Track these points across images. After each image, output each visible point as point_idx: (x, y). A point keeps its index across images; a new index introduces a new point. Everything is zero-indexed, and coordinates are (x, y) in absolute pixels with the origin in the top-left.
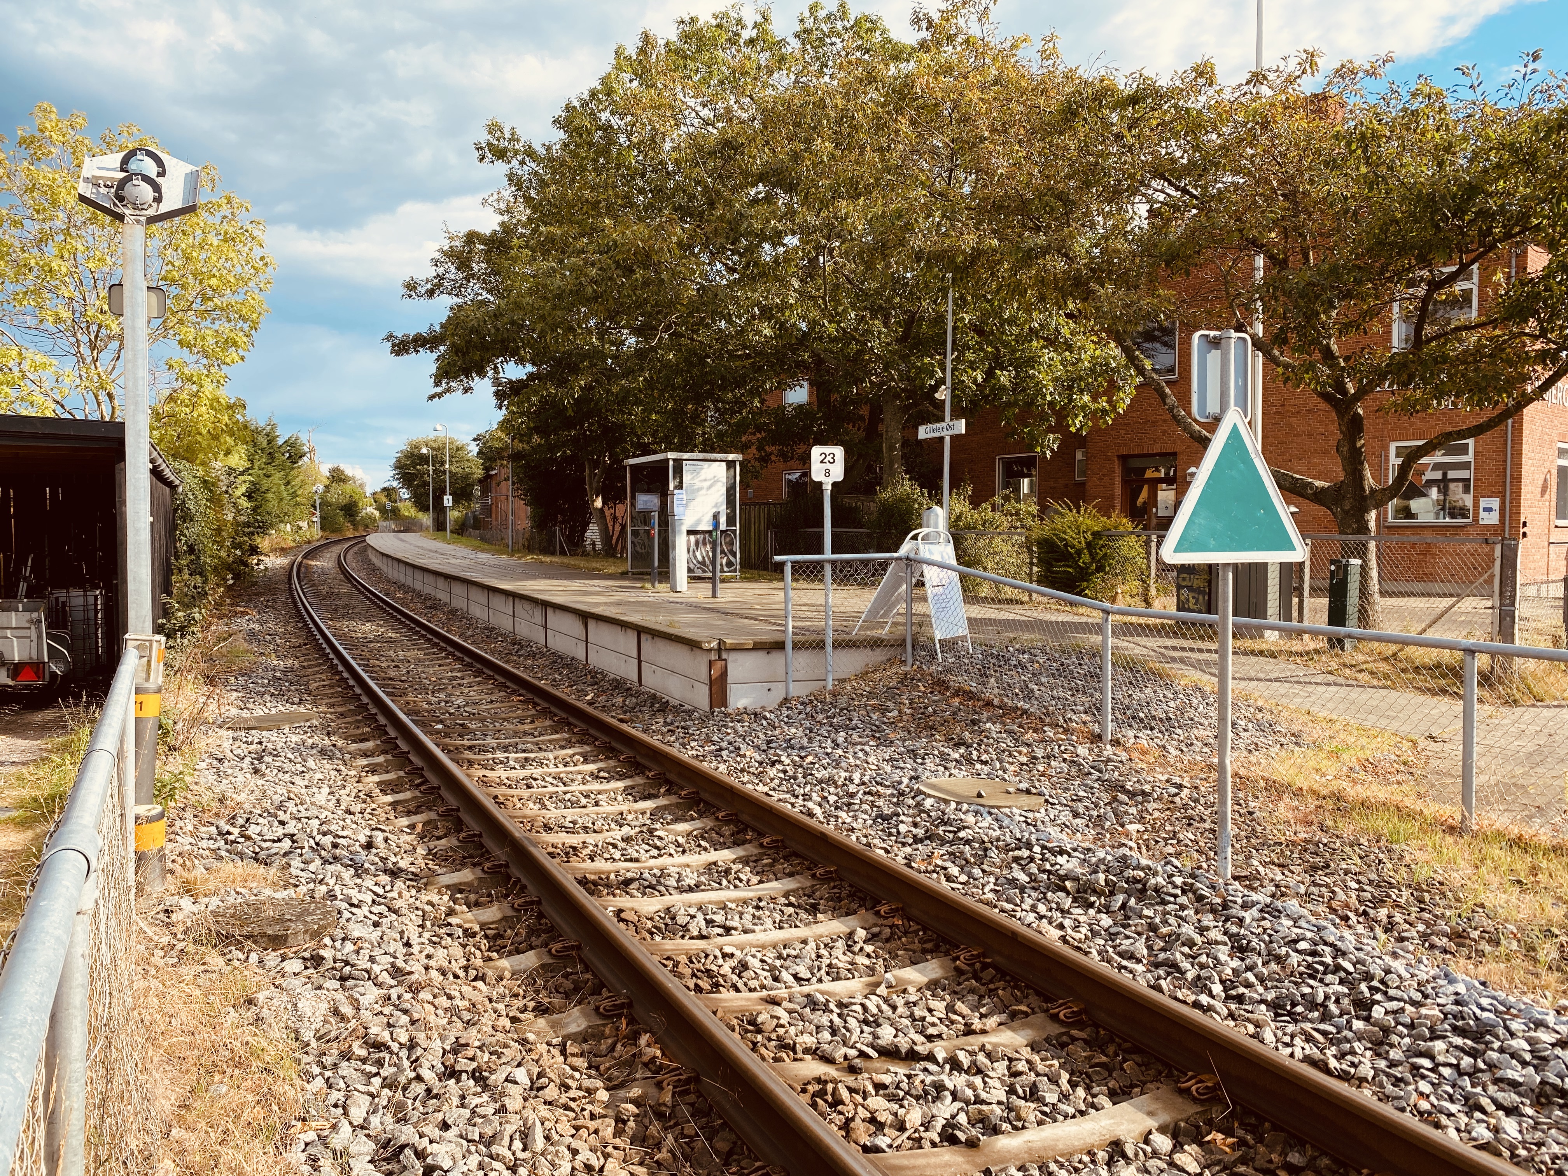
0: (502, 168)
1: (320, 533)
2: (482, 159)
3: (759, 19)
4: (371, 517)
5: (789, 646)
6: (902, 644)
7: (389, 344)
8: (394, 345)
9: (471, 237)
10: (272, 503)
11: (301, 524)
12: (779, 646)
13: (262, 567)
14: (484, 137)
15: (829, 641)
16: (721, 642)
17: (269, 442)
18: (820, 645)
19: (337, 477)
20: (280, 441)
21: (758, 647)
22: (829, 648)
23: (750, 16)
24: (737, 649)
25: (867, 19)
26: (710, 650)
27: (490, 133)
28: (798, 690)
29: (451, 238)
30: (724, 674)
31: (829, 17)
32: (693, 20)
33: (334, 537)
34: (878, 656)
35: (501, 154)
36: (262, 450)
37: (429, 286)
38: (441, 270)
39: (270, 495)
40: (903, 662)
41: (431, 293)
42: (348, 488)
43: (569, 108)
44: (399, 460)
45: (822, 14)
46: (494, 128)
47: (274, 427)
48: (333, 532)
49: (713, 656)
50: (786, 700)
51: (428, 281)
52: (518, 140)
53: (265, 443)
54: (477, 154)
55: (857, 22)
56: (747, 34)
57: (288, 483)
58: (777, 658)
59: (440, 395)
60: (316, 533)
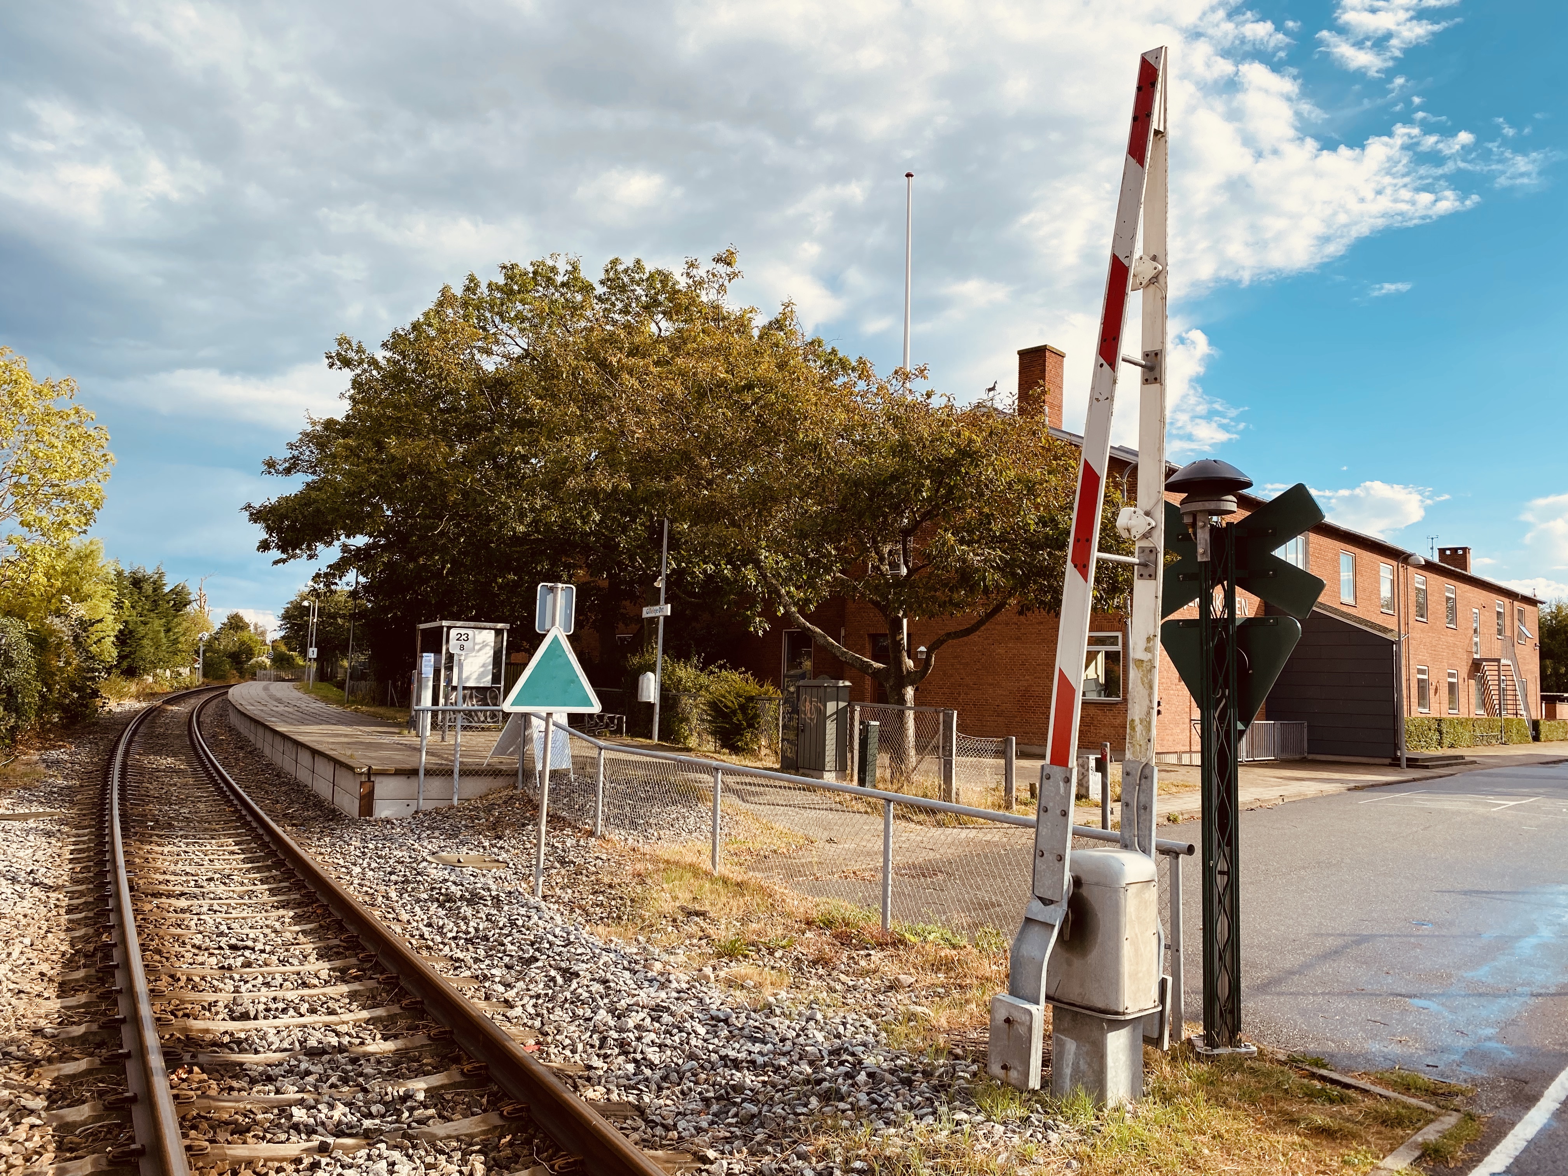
0: (347, 375)
1: (201, 680)
2: (331, 366)
3: (570, 268)
4: (262, 666)
5: (422, 773)
6: (516, 774)
7: (248, 513)
8: (251, 514)
9: (329, 424)
10: (148, 649)
11: (181, 670)
12: (413, 773)
13: (106, 709)
14: (334, 349)
15: (456, 771)
16: (370, 768)
17: (155, 590)
18: (449, 773)
19: (236, 624)
20: (167, 590)
21: (399, 773)
22: (456, 776)
23: (563, 267)
24: (383, 773)
25: (659, 272)
26: (362, 774)
27: (340, 344)
28: (428, 806)
29: (314, 424)
30: (371, 793)
31: (626, 271)
32: (513, 267)
33: (216, 684)
34: (500, 782)
35: (347, 363)
36: (147, 597)
37: (287, 465)
38: (296, 453)
39: (145, 642)
40: (516, 788)
41: (288, 471)
42: (244, 635)
43: (395, 335)
44: (287, 611)
45: (620, 268)
46: (343, 341)
47: (161, 576)
48: (216, 678)
49: (364, 779)
50: (416, 812)
51: (285, 461)
52: (364, 352)
53: (150, 591)
54: (327, 361)
55: (651, 275)
56: (559, 279)
57: (168, 631)
58: (413, 783)
59: (284, 561)
60: (198, 679)
